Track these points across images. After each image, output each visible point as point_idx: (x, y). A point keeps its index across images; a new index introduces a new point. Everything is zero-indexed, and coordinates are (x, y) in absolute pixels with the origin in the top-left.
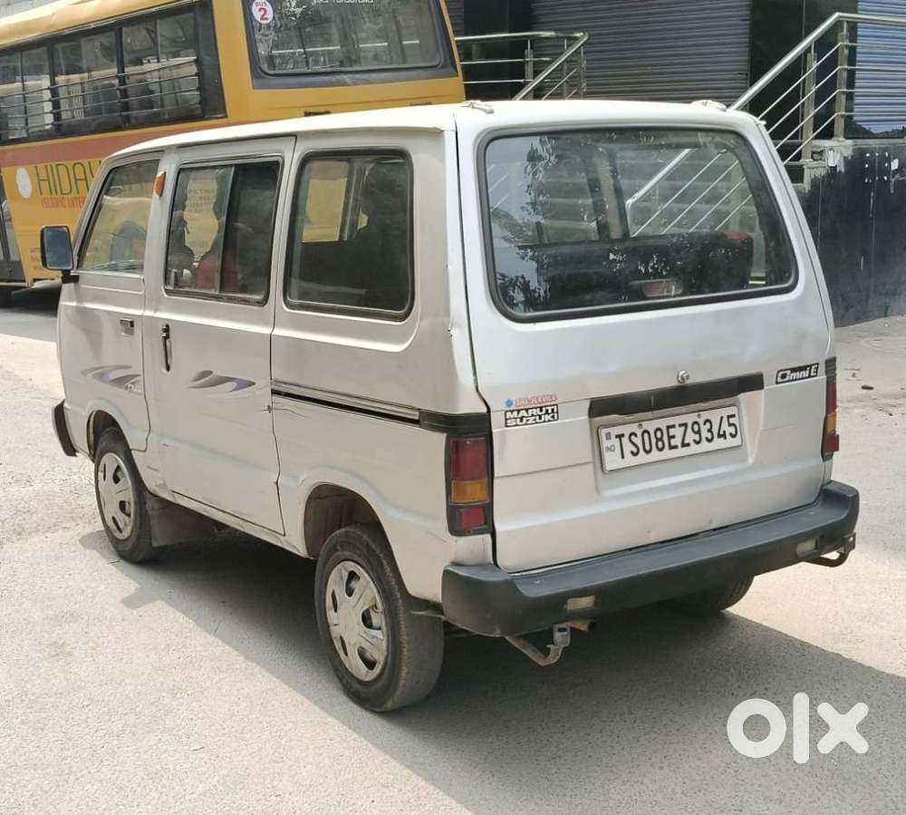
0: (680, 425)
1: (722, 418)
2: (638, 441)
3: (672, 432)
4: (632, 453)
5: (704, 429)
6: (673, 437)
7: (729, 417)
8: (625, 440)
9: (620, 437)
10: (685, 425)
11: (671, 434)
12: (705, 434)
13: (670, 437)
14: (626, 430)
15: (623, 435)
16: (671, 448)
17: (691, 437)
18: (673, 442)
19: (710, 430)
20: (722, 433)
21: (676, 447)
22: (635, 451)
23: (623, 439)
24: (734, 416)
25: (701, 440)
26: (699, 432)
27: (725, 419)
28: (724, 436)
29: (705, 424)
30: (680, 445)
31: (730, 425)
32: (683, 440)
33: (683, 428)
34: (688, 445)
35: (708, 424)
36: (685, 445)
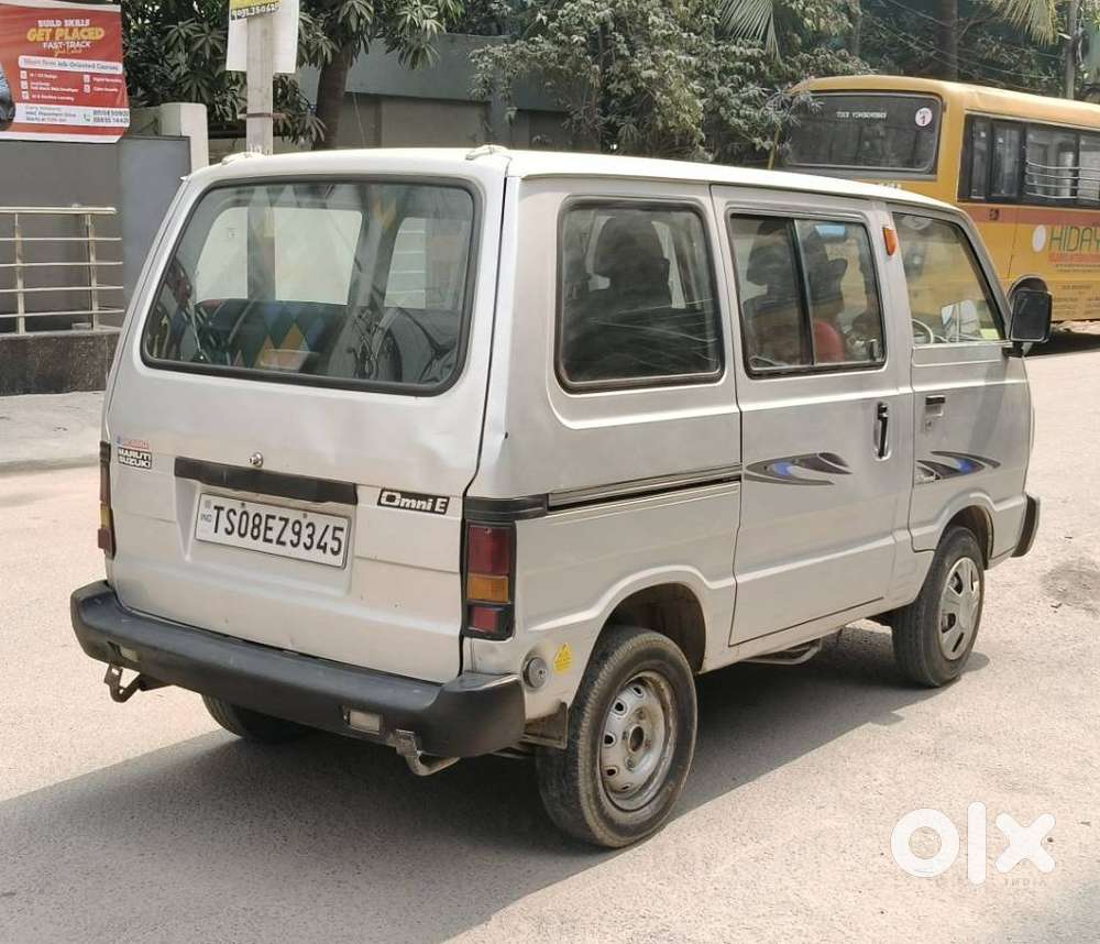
0: (281, 519)
1: (327, 527)
2: (235, 519)
3: (271, 523)
4: (226, 529)
5: (306, 532)
6: (271, 529)
7: (335, 529)
8: (223, 514)
9: (219, 509)
10: (286, 520)
11: (269, 525)
12: (305, 539)
13: (268, 528)
14: (227, 504)
15: (222, 508)
16: (266, 540)
17: (288, 536)
18: (270, 535)
19: (311, 536)
20: (322, 544)
21: (270, 541)
22: (230, 529)
23: (221, 512)
24: (342, 529)
25: (298, 543)
26: (298, 534)
27: (330, 530)
28: (324, 548)
29: (307, 527)
30: (275, 540)
31: (334, 538)
32: (280, 536)
33: (283, 523)
34: (283, 544)
35: (311, 528)
36: (279, 542)
